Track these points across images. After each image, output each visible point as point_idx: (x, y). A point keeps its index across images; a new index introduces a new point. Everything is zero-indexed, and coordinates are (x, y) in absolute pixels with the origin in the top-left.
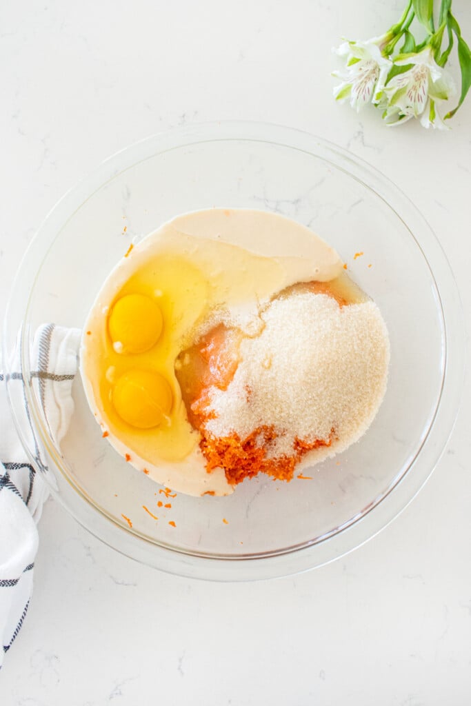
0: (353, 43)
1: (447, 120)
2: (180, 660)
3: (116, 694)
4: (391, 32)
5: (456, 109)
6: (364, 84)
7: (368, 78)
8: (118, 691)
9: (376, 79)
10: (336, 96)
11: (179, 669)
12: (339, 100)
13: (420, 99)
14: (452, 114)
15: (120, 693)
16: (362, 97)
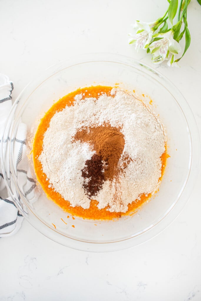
0: (138, 21)
1: (176, 62)
2: (87, 258)
3: (61, 273)
4: (158, 21)
5: (180, 58)
6: (141, 40)
7: (144, 38)
8: (61, 272)
9: (147, 40)
10: (129, 43)
11: (86, 262)
12: (130, 44)
13: (164, 52)
14: (178, 60)
15: (62, 273)
16: (139, 46)
